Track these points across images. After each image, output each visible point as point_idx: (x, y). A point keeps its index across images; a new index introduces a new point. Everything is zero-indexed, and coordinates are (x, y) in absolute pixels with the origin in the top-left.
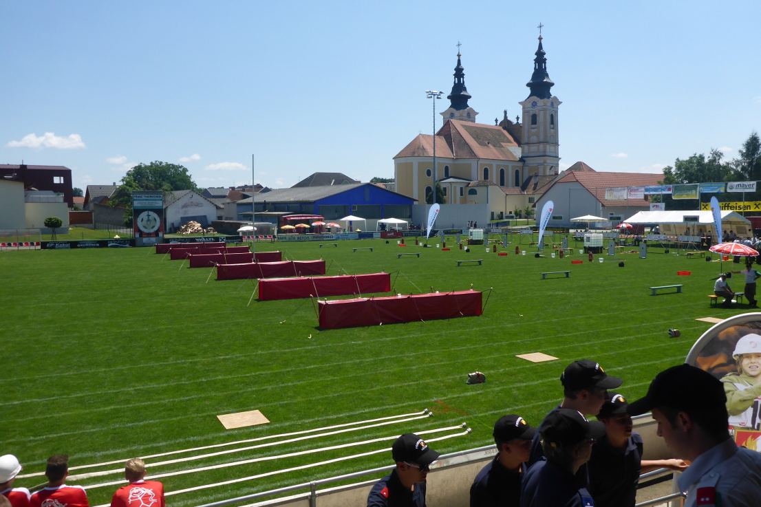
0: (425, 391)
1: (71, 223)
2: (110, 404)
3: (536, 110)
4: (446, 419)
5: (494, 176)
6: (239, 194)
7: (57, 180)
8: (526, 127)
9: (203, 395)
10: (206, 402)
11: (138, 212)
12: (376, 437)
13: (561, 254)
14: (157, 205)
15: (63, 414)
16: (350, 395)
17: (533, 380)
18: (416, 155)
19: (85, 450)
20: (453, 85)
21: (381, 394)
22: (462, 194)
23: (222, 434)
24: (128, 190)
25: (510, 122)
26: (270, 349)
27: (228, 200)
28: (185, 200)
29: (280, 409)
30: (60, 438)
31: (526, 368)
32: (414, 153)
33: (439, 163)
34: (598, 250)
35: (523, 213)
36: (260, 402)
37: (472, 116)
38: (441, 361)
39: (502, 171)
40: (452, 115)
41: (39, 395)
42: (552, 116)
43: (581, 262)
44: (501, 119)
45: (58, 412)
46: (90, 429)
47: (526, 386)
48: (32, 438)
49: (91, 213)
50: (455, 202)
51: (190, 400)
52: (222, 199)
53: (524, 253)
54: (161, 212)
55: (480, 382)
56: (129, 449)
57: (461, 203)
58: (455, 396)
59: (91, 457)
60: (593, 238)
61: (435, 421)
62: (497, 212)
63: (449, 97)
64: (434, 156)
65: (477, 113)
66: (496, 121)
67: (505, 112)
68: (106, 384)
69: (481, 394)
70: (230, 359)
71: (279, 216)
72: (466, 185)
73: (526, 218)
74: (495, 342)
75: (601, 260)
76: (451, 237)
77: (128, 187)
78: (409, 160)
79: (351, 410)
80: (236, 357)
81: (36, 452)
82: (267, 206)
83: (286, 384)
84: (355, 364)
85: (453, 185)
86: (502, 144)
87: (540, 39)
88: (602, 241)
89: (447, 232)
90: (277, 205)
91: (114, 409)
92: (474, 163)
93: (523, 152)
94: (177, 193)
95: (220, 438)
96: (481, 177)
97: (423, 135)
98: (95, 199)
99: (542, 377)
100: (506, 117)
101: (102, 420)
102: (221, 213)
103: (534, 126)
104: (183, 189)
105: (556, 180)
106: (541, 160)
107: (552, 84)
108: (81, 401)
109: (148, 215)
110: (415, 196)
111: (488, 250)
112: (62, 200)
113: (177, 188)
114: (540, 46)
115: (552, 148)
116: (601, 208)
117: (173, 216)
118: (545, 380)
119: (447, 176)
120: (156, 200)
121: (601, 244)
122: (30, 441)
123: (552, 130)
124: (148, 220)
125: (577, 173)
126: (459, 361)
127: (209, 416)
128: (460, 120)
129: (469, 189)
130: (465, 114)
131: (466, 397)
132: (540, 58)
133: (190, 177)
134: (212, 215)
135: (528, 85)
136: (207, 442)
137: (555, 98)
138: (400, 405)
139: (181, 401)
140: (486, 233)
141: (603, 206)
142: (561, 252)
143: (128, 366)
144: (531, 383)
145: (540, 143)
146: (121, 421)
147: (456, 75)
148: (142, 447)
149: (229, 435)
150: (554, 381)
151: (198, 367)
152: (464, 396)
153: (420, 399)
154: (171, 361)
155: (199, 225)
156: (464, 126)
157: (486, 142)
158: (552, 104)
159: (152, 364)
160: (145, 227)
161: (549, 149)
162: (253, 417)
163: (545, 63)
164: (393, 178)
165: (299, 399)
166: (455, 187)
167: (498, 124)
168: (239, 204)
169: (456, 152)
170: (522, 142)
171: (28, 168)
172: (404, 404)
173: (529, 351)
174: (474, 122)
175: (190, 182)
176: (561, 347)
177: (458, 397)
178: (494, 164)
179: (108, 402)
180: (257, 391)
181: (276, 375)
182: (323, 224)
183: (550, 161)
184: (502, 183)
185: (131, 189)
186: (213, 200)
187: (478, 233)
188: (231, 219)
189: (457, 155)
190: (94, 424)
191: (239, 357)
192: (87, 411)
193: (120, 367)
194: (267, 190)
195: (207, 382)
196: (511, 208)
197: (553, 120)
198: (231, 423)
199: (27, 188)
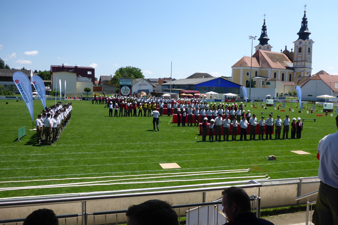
0: (248, 162)
1: (94, 91)
2: (116, 156)
3: (301, 46)
4: (258, 173)
5: (279, 76)
6: (162, 81)
7: (89, 73)
8: (296, 54)
9: (153, 156)
10: (154, 159)
11: (121, 86)
12: (227, 177)
13: (312, 112)
14: (129, 84)
15: (98, 158)
16: (215, 161)
17: (299, 161)
18: (242, 66)
19: (108, 171)
20: (261, 34)
21: (228, 161)
22: (263, 84)
23: (161, 170)
24: (117, 77)
25: (288, 51)
26: (179, 141)
27: (158, 84)
28: (140, 82)
29: (185, 163)
30: (98, 166)
31: (295, 156)
32: (241, 65)
33: (253, 70)
34: (330, 111)
35: (292, 94)
36: (177, 160)
37: (269, 48)
38: (255, 151)
39: (283, 74)
40: (260, 48)
41: (88, 151)
42: (309, 49)
43: (322, 116)
44: (284, 50)
45: (96, 157)
46: (109, 164)
47: (295, 163)
48: (87, 165)
49: (101, 87)
50: (260, 87)
51: (147, 157)
52: (155, 83)
53: (293, 111)
54: (130, 87)
55: (274, 160)
56: (125, 172)
57: (262, 88)
58: (262, 164)
59: (111, 174)
60: (328, 105)
61: (253, 173)
62: (280, 93)
63: (259, 40)
64: (251, 67)
65: (272, 47)
66: (281, 50)
67: (286, 47)
68: (114, 149)
69: (274, 165)
70: (163, 144)
71: (180, 91)
72: (265, 80)
73: (294, 96)
74: (280, 145)
75: (332, 115)
76: (257, 103)
77: (117, 76)
78: (239, 68)
79: (215, 166)
80: (165, 143)
81: (89, 170)
82: (175, 86)
83: (187, 155)
84: (216, 149)
85: (259, 80)
86: (284, 61)
87: (305, 12)
88: (332, 106)
89: (256, 101)
90: (179, 86)
91: (118, 158)
92: (269, 70)
93: (294, 65)
94: (137, 80)
95: (161, 171)
96: (273, 76)
97: (246, 57)
98: (104, 81)
99: (303, 160)
100: (286, 49)
101: (113, 161)
102: (155, 89)
103: (300, 53)
104: (139, 78)
105: (310, 78)
106: (302, 69)
107: (310, 34)
108: (105, 155)
109: (125, 88)
110: (241, 84)
111: (275, 109)
112: (91, 81)
113: (136, 78)
114: (305, 15)
115: (309, 64)
116: (332, 92)
117: (135, 89)
118: (304, 162)
119: (256, 76)
120: (129, 82)
121: (332, 108)
122: (87, 166)
123: (309, 55)
124: (125, 90)
125: (321, 76)
126: (263, 151)
127: (156, 163)
128: (264, 50)
129: (266, 82)
130: (266, 48)
131: (267, 165)
132: (305, 21)
133: (142, 73)
134: (151, 89)
135: (298, 34)
136: (156, 173)
137: (311, 40)
138: (237, 166)
139: (144, 157)
140: (275, 101)
141: (333, 91)
142: (312, 111)
143: (121, 144)
144: (298, 162)
145: (302, 61)
146: (121, 162)
147: (262, 29)
148: (130, 172)
149: (164, 171)
150: (309, 162)
151: (150, 146)
152: (266, 165)
153: (246, 164)
154: (139, 143)
155: (146, 93)
156: (265, 53)
157: (276, 61)
158: (310, 43)
159: (131, 143)
160: (124, 93)
161: (307, 64)
162: (174, 165)
163: (307, 23)
164: (231, 76)
165: (193, 160)
166: (260, 81)
167: (282, 52)
168: (162, 85)
169: (261, 65)
170: (294, 61)
171: (78, 68)
172: (239, 166)
173: (296, 149)
174: (270, 51)
175: (142, 75)
176: (312, 149)
177: (264, 165)
178: (279, 71)
179: (115, 155)
180: (175, 156)
181: (183, 151)
182: (199, 94)
183: (307, 70)
184: (283, 80)
185: (118, 77)
186: (152, 83)
187: (271, 101)
188: (159, 91)
189: (261, 66)
190: (110, 163)
191: (166, 143)
192: (107, 158)
193: (118, 144)
194: (174, 80)
195: (154, 151)
196: (287, 92)
197: (310, 51)
198: (165, 167)
199: (78, 75)
